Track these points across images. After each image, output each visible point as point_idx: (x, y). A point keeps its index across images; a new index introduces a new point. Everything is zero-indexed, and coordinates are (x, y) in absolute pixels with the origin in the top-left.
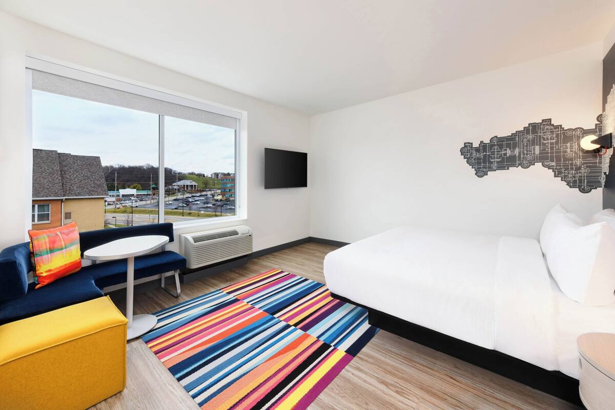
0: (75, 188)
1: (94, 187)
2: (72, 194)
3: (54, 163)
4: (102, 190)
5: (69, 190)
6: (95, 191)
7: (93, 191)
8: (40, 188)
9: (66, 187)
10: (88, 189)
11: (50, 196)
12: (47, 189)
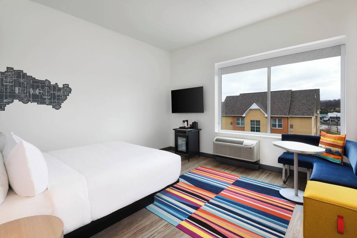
0: (296, 111)
1: (306, 110)
2: (293, 114)
3: (288, 97)
4: (311, 112)
5: (293, 112)
6: (306, 113)
7: (305, 112)
8: (279, 111)
9: (292, 110)
10: (302, 111)
11: (282, 115)
12: (282, 111)
